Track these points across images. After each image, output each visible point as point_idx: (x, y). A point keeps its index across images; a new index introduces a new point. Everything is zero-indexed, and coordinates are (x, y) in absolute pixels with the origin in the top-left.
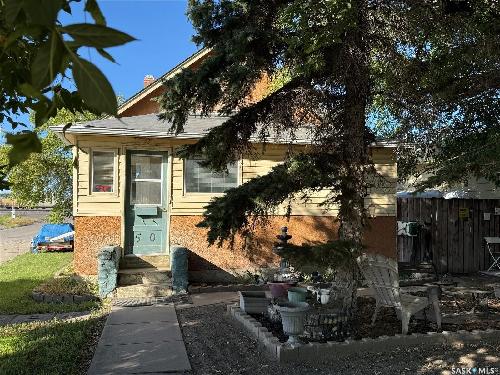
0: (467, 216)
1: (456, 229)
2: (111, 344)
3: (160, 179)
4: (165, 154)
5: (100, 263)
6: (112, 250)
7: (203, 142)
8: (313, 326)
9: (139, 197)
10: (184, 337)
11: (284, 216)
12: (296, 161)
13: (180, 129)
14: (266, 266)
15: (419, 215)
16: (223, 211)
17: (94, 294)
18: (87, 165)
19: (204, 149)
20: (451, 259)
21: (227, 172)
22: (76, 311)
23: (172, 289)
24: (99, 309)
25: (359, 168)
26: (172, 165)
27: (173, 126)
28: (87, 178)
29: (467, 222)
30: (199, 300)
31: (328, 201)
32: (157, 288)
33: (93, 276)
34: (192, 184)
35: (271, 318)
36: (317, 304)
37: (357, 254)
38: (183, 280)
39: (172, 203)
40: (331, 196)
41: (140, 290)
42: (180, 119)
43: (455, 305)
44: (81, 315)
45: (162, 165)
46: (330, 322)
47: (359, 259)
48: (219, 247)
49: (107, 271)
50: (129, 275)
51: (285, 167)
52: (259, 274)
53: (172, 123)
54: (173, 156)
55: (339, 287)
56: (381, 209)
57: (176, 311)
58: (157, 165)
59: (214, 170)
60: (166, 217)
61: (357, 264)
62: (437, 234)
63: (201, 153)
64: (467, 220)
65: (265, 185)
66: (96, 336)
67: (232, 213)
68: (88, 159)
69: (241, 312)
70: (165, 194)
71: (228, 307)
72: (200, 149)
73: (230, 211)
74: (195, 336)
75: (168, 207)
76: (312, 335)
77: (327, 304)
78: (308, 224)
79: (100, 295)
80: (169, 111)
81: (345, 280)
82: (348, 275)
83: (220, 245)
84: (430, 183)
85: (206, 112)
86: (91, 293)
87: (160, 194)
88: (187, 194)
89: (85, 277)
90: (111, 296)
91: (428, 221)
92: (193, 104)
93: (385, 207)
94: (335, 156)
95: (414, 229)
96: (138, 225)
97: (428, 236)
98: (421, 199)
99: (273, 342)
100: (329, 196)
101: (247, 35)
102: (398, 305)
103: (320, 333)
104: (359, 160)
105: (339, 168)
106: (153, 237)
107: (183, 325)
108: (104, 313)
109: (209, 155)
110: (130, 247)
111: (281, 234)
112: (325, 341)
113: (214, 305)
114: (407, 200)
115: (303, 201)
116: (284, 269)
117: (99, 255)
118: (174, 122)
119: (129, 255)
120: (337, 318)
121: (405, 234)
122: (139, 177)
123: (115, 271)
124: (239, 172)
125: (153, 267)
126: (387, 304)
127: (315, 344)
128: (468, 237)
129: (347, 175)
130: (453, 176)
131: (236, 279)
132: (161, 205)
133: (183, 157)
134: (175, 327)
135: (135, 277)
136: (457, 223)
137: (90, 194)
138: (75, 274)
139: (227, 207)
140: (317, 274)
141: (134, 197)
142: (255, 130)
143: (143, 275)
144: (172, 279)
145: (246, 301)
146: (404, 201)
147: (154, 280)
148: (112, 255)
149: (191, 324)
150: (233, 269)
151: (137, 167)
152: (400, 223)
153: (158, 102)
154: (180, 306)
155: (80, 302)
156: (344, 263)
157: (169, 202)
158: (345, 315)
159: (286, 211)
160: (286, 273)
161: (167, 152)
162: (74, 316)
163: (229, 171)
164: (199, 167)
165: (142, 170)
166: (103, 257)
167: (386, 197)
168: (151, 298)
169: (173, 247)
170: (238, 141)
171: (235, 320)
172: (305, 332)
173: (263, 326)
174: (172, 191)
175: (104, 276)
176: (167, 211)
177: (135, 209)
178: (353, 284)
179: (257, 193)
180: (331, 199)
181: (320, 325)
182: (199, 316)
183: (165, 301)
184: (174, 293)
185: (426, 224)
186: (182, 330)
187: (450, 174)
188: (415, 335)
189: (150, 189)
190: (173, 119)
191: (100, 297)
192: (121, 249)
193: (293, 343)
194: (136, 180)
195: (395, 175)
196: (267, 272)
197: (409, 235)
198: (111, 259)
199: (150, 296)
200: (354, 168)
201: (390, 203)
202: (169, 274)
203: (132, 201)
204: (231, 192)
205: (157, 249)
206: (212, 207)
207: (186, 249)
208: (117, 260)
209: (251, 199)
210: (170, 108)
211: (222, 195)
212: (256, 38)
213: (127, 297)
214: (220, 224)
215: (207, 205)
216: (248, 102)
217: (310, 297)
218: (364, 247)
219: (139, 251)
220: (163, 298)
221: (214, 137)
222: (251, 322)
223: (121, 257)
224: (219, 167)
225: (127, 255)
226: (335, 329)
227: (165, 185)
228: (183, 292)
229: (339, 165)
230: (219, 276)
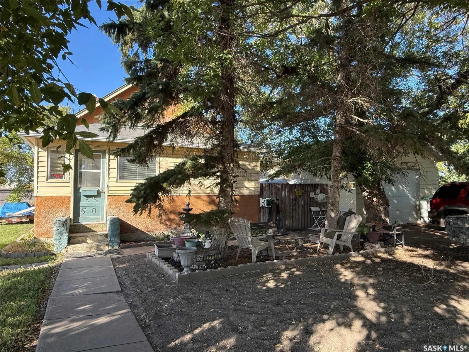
0: (301, 194)
1: (294, 202)
2: (65, 280)
3: (100, 170)
4: (104, 152)
5: (55, 228)
6: (65, 220)
7: (131, 146)
8: (200, 261)
9: (84, 183)
10: (117, 273)
11: (187, 196)
12: (190, 161)
13: (115, 137)
14: (176, 229)
15: (272, 194)
16: (143, 192)
17: (50, 251)
18: (46, 159)
19: (131, 152)
20: (291, 221)
21: (148, 166)
22: (37, 262)
23: (108, 245)
24: (55, 260)
25: (230, 165)
26: (109, 160)
27: (110, 136)
28: (45, 169)
29: (301, 198)
30: (128, 252)
31: (212, 185)
32: (98, 246)
33: (50, 239)
34: (123, 174)
35: (175, 260)
36: (204, 248)
37: (228, 217)
38: (117, 239)
39: (108, 187)
40: (214, 183)
41: (85, 246)
42: (115, 131)
43: (287, 247)
44: (41, 265)
45: (102, 160)
46: (210, 259)
47: (229, 220)
48: (140, 215)
49: (61, 234)
50: (77, 237)
51: (184, 164)
52: (170, 234)
53: (109, 133)
54: (110, 154)
55: (217, 238)
56: (250, 190)
57: (111, 259)
58: (98, 160)
59: (138, 165)
60: (104, 196)
61: (228, 224)
62: (283, 206)
63: (129, 153)
64: (301, 197)
65: (171, 175)
66: (54, 276)
67: (149, 193)
68: (46, 155)
69: (156, 257)
70: (104, 180)
71: (147, 254)
72: (128, 151)
73: (147, 192)
74: (124, 272)
75: (106, 189)
76: (199, 267)
77: (210, 248)
78: (204, 201)
79: (55, 251)
80: (108, 126)
81: (221, 234)
82: (223, 230)
83: (141, 213)
84: (277, 175)
85: (133, 126)
86: (48, 250)
87: (99, 181)
88: (120, 181)
89: (43, 240)
90: (63, 251)
91: (278, 198)
92: (124, 122)
93: (253, 189)
94: (215, 158)
95: (269, 203)
96: (83, 203)
97: (278, 207)
98: (274, 184)
99: (174, 272)
100: (212, 182)
101: (159, 85)
102: (251, 246)
103: (204, 265)
104: (230, 161)
105: (218, 165)
106: (94, 210)
107: (116, 267)
108: (59, 262)
109: (135, 155)
110: (77, 218)
111: (186, 207)
112: (206, 270)
113: (138, 255)
114: (266, 184)
115: (199, 185)
116: (187, 230)
117: (55, 223)
118: (111, 132)
119: (77, 224)
120: (214, 256)
121: (264, 206)
122: (84, 169)
123: (67, 234)
124: (157, 166)
125: (94, 231)
126: (245, 246)
127: (199, 271)
128: (301, 207)
129: (222, 170)
130: (288, 170)
131: (154, 238)
132: (100, 188)
133: (116, 156)
134: (110, 269)
135: (81, 238)
136: (295, 199)
137: (47, 180)
138: (35, 238)
139: (146, 189)
140: (209, 232)
141: (80, 183)
142: (166, 139)
143: (87, 237)
144: (109, 239)
145: (159, 250)
146: (264, 185)
147: (96, 240)
148: (64, 223)
149: (121, 266)
150: (153, 232)
151: (83, 161)
152: (261, 199)
153: (100, 119)
154: (115, 256)
155: (40, 256)
156: (220, 223)
157: (106, 186)
158: (220, 254)
159: (188, 192)
160: (188, 233)
161: (105, 151)
162: (36, 266)
163: (149, 166)
164: (128, 163)
165: (86, 164)
166: (57, 225)
167: (253, 183)
168: (93, 251)
169: (109, 218)
170: (155, 146)
171: (151, 262)
172: (195, 266)
173: (169, 263)
174: (109, 178)
175: (58, 238)
176: (104, 193)
177: (81, 191)
178: (226, 236)
179: (165, 181)
180: (214, 184)
181: (204, 260)
182: (128, 262)
183: (104, 253)
184: (110, 248)
185: (277, 199)
186: (115, 270)
187: (287, 169)
188: (258, 263)
189: (92, 177)
190: (110, 130)
191: (55, 253)
192: (71, 219)
193: (186, 272)
194: (82, 170)
195: (259, 169)
196: (176, 233)
197: (266, 207)
198: (63, 226)
199: (93, 250)
200: (227, 165)
201: (255, 187)
202: (106, 236)
203: (79, 185)
204: (150, 179)
205: (98, 218)
206: (137, 189)
207: (118, 218)
208: (68, 226)
209: (161, 184)
210: (108, 123)
211: (143, 181)
212: (164, 87)
213: (76, 252)
214: (142, 200)
215: (133, 188)
216: (162, 121)
217: (199, 245)
218: (232, 213)
219: (83, 221)
220: (102, 252)
221: (138, 144)
222: (161, 262)
223: (71, 225)
224: (142, 163)
225: (75, 224)
226: (212, 262)
227: (103, 174)
228: (116, 247)
229: (217, 164)
230: (142, 236)
